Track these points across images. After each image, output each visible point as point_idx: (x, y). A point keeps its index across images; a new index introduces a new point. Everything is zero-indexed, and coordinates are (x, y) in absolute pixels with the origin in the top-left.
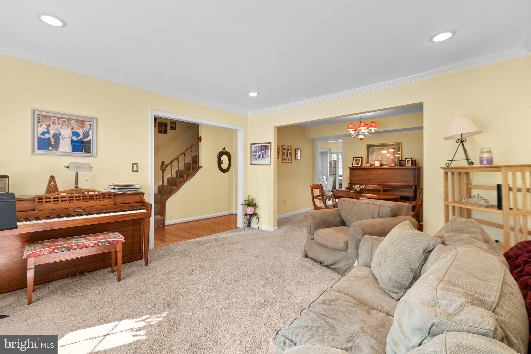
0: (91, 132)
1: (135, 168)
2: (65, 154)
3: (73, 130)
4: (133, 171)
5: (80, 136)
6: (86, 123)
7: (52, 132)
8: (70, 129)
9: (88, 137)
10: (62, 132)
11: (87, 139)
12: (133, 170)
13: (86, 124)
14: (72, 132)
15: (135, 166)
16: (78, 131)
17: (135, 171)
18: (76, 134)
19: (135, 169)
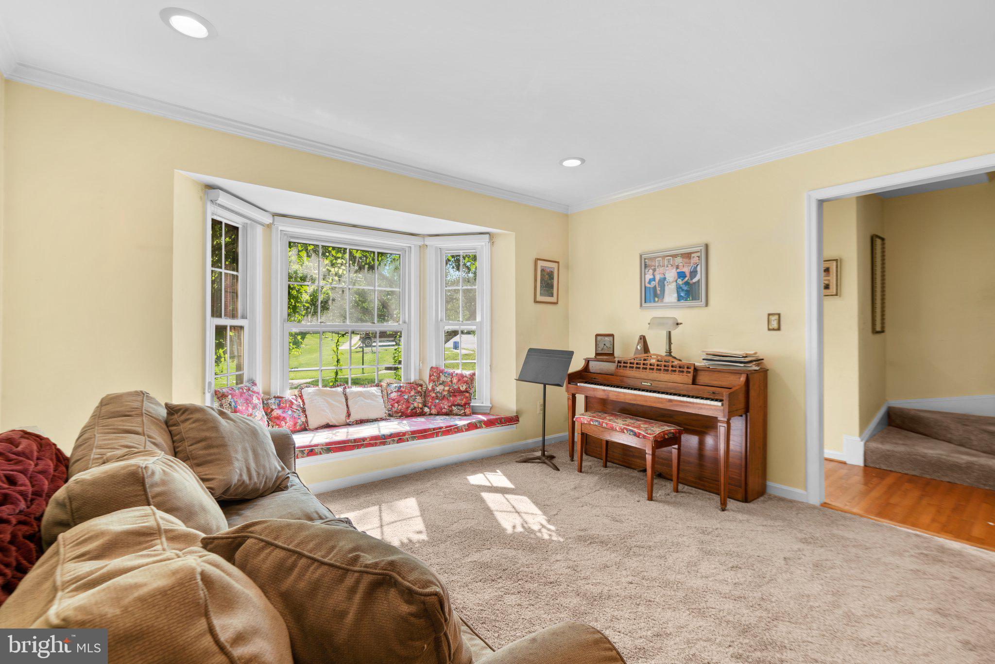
0: (699, 268)
1: (775, 322)
2: (671, 307)
3: (678, 270)
4: (769, 329)
5: (686, 277)
6: (693, 255)
7: (658, 277)
8: (675, 270)
9: (695, 276)
10: (667, 275)
11: (695, 280)
12: (770, 327)
13: (694, 257)
14: (677, 272)
15: (773, 318)
16: (683, 270)
17: (774, 330)
18: (681, 275)
19: (774, 325)
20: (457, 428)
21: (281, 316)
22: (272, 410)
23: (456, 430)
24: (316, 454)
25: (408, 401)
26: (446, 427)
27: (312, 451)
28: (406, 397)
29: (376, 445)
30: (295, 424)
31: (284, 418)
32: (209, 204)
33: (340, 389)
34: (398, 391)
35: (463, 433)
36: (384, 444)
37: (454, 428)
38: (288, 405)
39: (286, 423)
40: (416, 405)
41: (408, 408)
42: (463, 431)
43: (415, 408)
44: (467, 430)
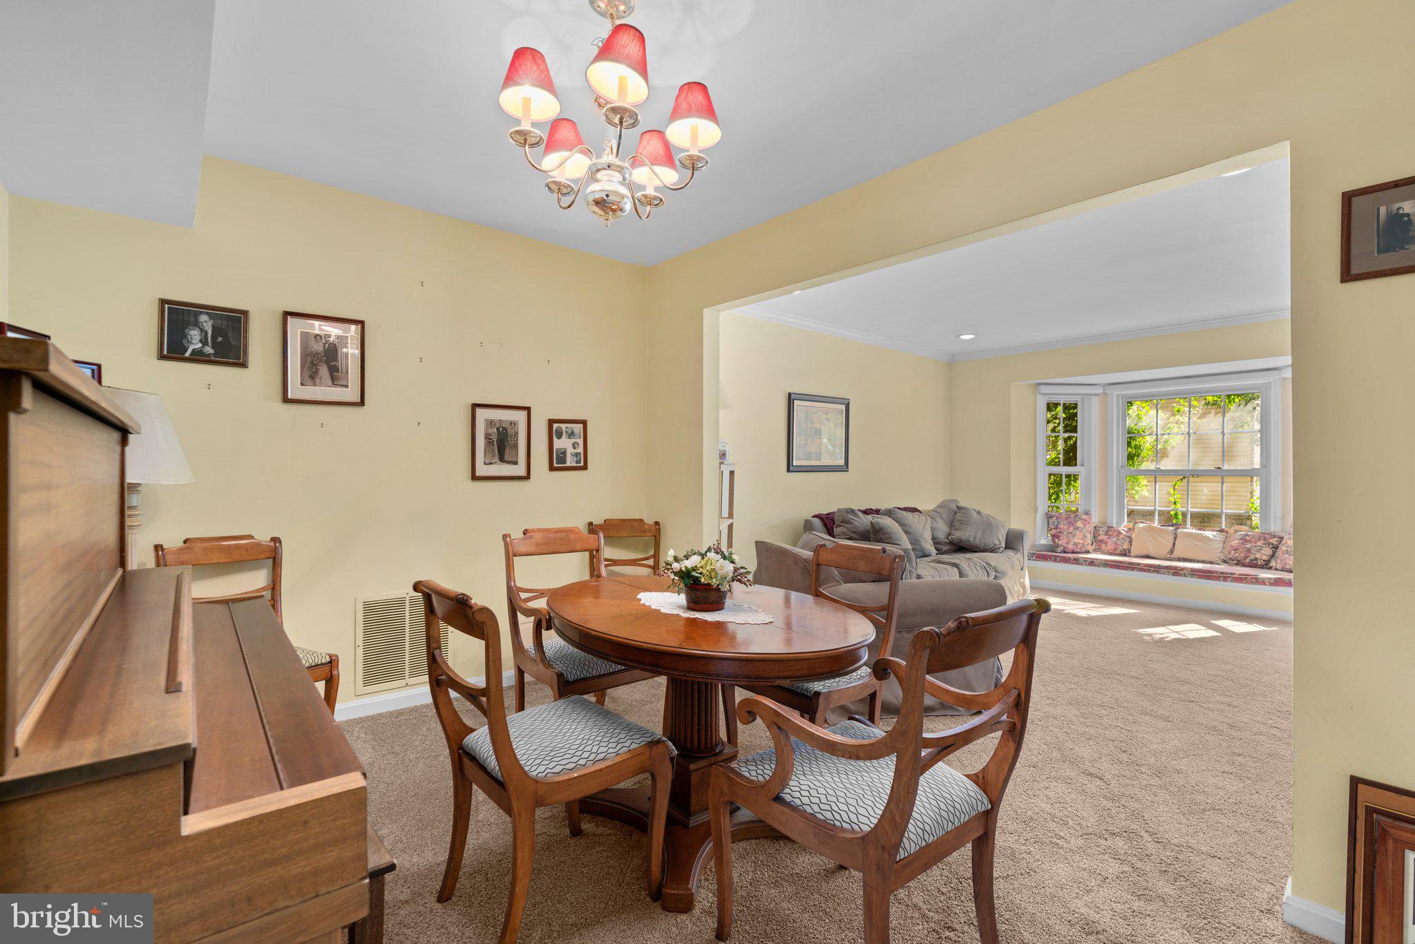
20: (1257, 579)
21: (1118, 464)
22: (1099, 535)
23: (1254, 580)
24: (1095, 566)
25: (1249, 551)
26: (1240, 575)
27: (1093, 562)
28: (1248, 546)
29: (1149, 571)
30: (1116, 549)
31: (1106, 542)
32: (1038, 395)
33: (1172, 528)
34: (1241, 539)
35: (1265, 586)
36: (1158, 572)
37: (1251, 578)
38: (1115, 534)
39: (1106, 546)
40: (1258, 556)
41: (1246, 557)
42: (1265, 584)
43: (1256, 559)
44: (1271, 584)
